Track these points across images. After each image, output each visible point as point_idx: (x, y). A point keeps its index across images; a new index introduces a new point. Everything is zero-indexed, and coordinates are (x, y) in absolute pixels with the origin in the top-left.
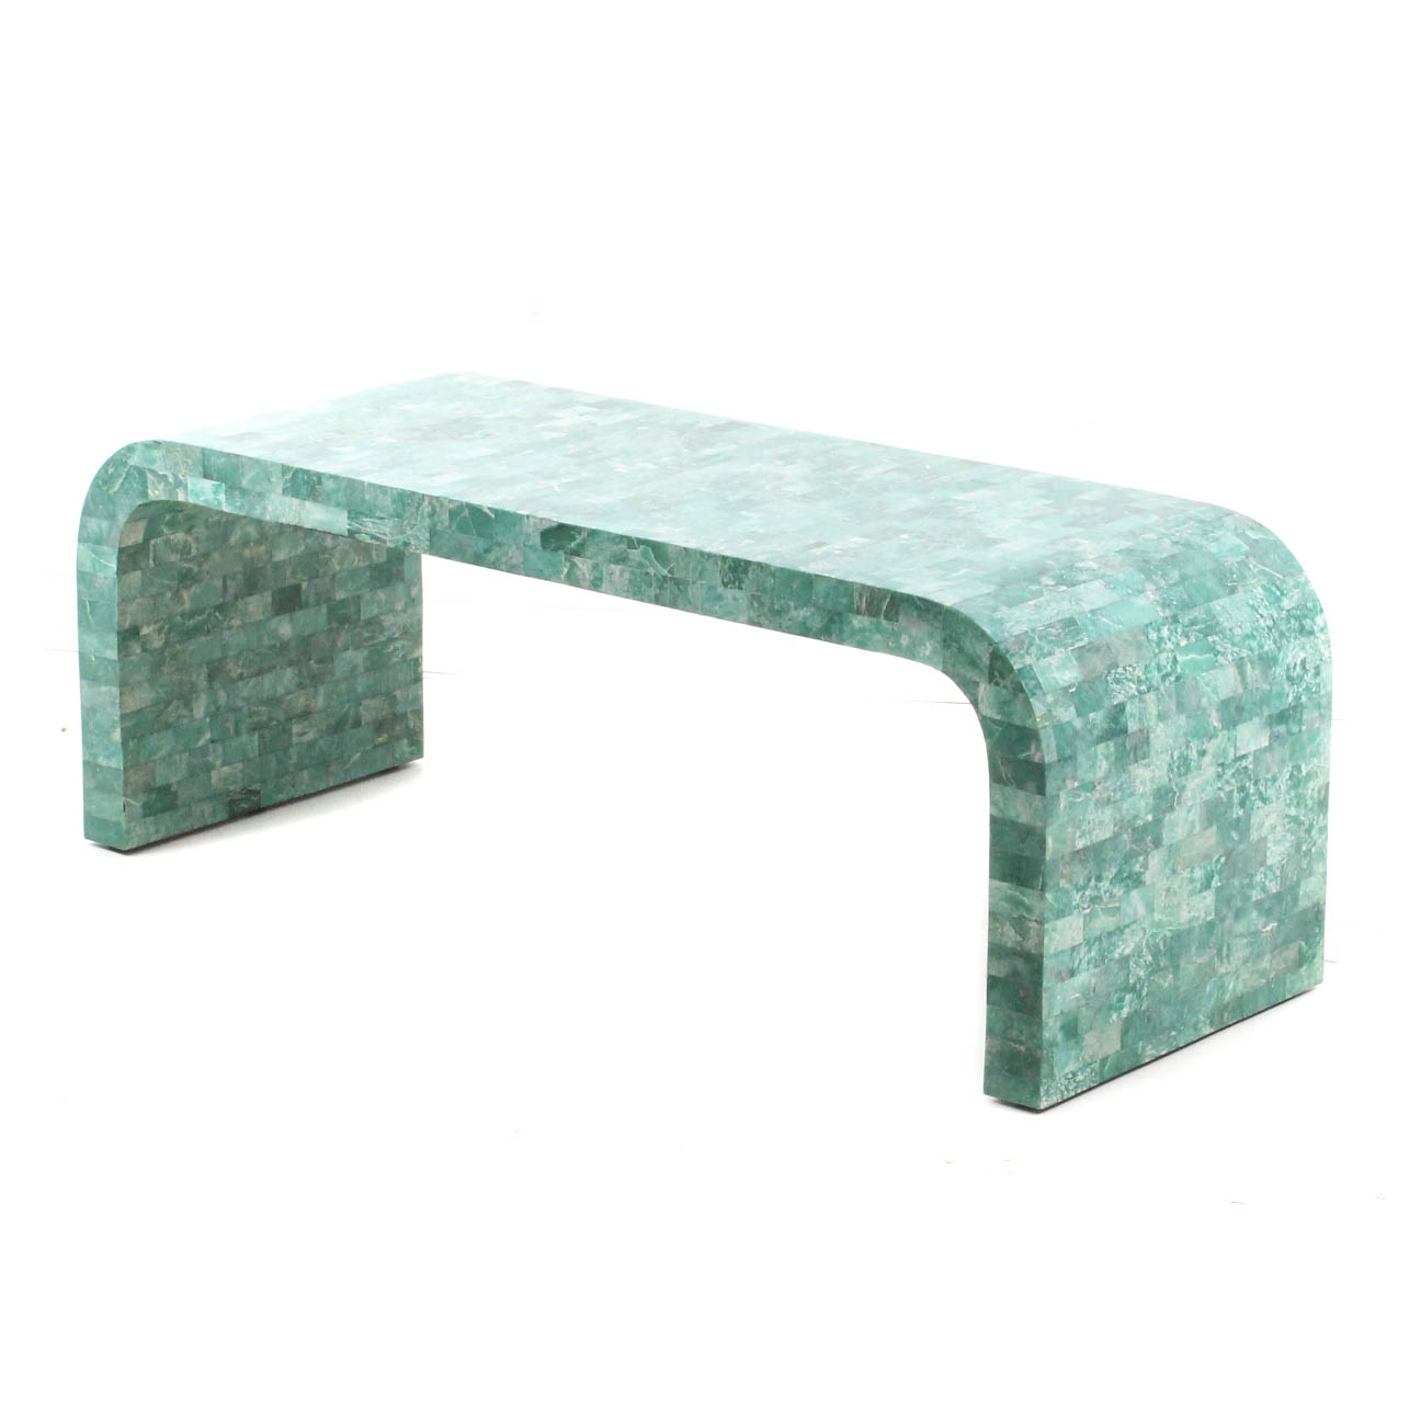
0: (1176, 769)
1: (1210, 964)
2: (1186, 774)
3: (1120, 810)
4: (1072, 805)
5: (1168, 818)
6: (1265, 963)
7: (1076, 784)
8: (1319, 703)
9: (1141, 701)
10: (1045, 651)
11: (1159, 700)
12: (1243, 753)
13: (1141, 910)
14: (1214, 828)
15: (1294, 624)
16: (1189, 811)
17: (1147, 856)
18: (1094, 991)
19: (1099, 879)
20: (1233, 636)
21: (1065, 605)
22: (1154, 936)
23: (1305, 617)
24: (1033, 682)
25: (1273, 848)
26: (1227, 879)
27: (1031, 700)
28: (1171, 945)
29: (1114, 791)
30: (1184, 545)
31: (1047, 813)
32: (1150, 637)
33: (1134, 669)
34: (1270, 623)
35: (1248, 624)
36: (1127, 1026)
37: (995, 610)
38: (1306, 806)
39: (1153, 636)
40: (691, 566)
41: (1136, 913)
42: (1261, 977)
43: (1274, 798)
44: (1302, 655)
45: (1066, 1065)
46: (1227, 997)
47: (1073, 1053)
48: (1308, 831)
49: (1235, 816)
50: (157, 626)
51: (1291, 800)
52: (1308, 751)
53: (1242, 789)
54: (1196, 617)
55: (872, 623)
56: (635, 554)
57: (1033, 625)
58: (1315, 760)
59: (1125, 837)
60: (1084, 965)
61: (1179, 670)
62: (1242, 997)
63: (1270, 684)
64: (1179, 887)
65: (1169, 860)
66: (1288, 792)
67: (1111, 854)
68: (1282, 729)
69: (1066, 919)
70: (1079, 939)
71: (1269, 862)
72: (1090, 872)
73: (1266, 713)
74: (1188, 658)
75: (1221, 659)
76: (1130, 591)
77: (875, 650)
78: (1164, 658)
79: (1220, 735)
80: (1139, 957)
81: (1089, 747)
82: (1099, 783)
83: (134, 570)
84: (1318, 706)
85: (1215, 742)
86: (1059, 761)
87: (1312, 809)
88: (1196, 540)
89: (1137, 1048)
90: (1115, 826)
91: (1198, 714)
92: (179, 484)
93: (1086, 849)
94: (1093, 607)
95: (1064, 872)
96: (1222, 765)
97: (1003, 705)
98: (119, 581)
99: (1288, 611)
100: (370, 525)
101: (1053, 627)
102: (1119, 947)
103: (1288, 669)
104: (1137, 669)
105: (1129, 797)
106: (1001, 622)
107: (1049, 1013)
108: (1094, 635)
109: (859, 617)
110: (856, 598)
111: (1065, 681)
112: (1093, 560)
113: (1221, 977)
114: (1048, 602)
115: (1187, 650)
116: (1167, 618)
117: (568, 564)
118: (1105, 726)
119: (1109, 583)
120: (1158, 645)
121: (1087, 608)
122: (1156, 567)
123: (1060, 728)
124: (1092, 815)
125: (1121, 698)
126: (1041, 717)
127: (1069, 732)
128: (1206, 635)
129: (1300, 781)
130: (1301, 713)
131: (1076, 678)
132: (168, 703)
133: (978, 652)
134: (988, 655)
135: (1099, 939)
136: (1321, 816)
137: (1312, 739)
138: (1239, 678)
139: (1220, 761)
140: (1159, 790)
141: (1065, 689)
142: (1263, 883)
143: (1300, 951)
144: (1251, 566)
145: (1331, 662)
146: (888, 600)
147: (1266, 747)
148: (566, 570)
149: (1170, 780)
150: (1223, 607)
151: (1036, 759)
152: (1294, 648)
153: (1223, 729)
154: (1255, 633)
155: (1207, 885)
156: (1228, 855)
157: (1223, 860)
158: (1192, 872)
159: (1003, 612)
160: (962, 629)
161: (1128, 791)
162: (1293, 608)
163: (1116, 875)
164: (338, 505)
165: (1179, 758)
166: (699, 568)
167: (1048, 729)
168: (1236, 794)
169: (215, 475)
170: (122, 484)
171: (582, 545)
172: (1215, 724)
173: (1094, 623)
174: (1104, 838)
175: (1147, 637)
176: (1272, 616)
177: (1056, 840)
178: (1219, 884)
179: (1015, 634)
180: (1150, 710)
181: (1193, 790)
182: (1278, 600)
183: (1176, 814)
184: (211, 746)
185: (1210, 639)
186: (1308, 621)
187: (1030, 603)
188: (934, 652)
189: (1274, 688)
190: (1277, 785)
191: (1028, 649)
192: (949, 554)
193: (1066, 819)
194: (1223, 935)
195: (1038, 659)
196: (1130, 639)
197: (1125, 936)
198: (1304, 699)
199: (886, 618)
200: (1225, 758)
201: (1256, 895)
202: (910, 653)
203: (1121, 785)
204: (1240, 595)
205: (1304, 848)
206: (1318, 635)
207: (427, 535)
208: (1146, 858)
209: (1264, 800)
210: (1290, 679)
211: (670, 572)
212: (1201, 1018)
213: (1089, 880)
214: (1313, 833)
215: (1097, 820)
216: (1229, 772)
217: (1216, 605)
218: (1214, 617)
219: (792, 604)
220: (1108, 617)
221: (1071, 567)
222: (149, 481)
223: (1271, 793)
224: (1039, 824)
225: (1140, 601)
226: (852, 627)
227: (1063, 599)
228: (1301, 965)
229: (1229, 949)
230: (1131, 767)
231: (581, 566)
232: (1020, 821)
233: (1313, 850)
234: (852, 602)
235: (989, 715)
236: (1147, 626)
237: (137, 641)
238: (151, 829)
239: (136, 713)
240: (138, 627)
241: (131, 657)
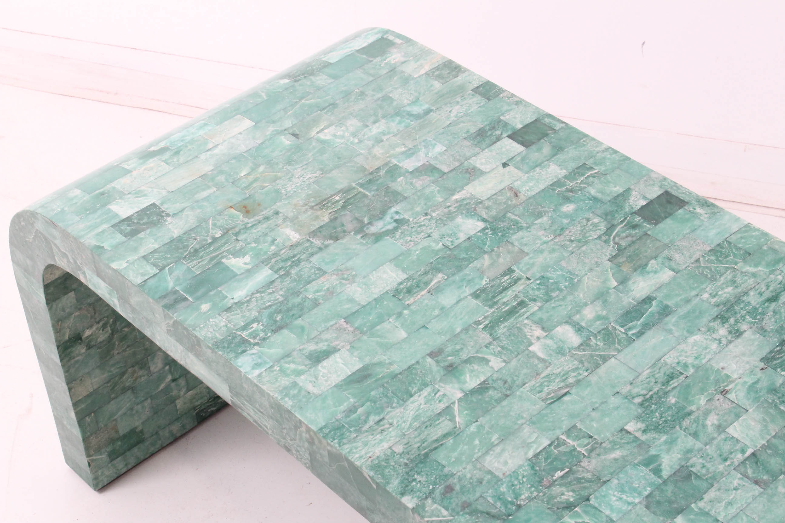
50: (101, 324)
83: (66, 293)
92: (79, 268)
98: (50, 309)
132: (123, 374)
164: (218, 374)
169: (107, 281)
170: (34, 239)
184: (173, 384)
207: (308, 456)
222: (54, 251)
237: (80, 344)
238: (120, 464)
239: (89, 396)
240: (79, 334)
241: (77, 359)
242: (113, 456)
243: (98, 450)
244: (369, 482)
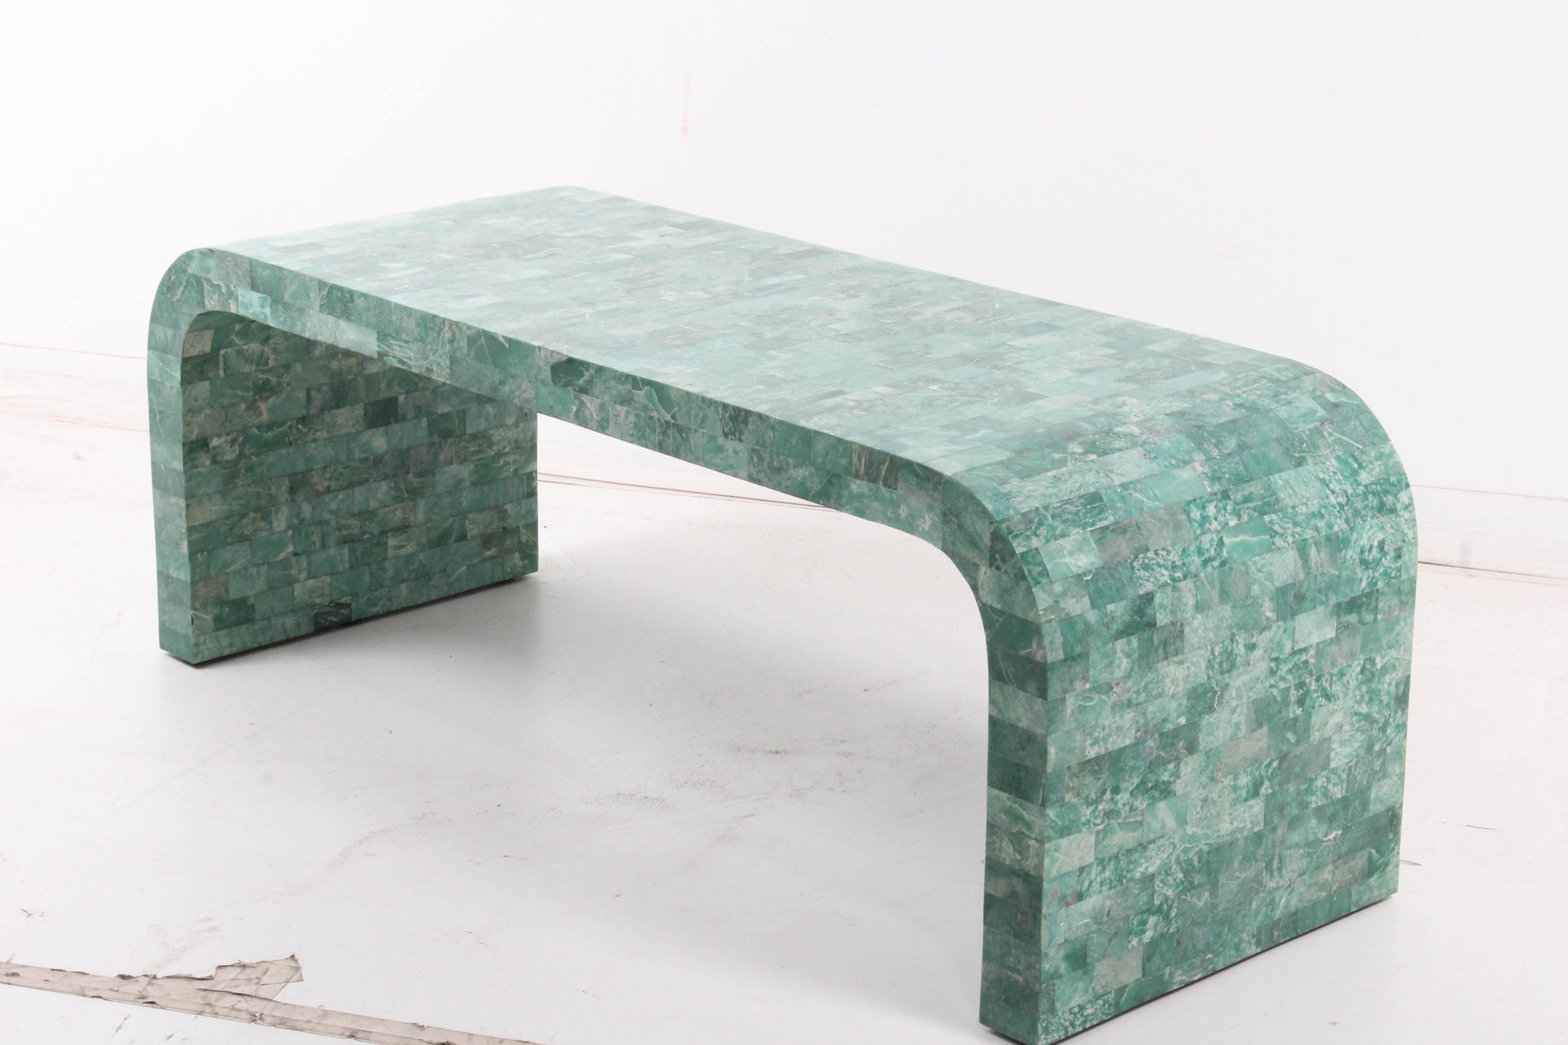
0: (1217, 666)
1: (1257, 880)
2: (1229, 671)
3: (1144, 714)
4: (1081, 709)
5: (1206, 720)
6: (1326, 875)
7: (1087, 686)
8: (1399, 589)
9: (1175, 589)
10: (1058, 532)
11: (1197, 588)
12: (1303, 646)
13: (1170, 823)
14: (1265, 730)
15: (1373, 501)
16: (1233, 712)
17: (1179, 763)
18: (1108, 915)
19: (1116, 790)
20: (1296, 514)
21: (1091, 478)
22: (1185, 851)
23: (1386, 492)
24: (1039, 569)
25: (1339, 750)
26: (1280, 785)
27: (1034, 590)
28: (1208, 862)
29: (1138, 692)
30: (1249, 409)
31: (1051, 718)
32: (1192, 515)
33: (1169, 552)
34: (1342, 500)
35: (1315, 502)
36: (1150, 951)
37: (1004, 481)
38: (1381, 701)
39: (1196, 514)
40: (693, 413)
41: (1163, 827)
42: (1319, 890)
43: (1341, 695)
44: (1380, 536)
45: (1071, 998)
46: (1278, 914)
47: (1081, 985)
48: (1383, 729)
49: (1291, 716)
50: (230, 438)
51: (1362, 696)
52: (1384, 642)
53: (1301, 685)
54: (1251, 493)
55: (871, 489)
56: (640, 395)
57: (1048, 500)
58: (1393, 652)
59: (1150, 743)
60: (1095, 887)
61: (1225, 554)
62: (1297, 912)
63: (1339, 569)
64: (1219, 797)
65: (1207, 767)
66: (1358, 687)
67: (1132, 763)
68: (1353, 618)
69: (1072, 837)
70: (1090, 858)
71: (1333, 765)
72: (1105, 783)
73: (1333, 601)
74: (1237, 540)
75: (1278, 541)
76: (1173, 462)
77: (873, 519)
78: (1207, 541)
79: (1274, 628)
80: (1168, 875)
81: (1105, 644)
82: (1117, 684)
83: (201, 380)
84: (1399, 592)
85: (1267, 634)
86: (1065, 660)
87: (1388, 705)
88: (1265, 402)
89: (1163, 975)
90: (1138, 731)
91: (1248, 603)
92: (231, 295)
93: (1098, 758)
94: (1125, 480)
95: (1071, 785)
96: (1276, 659)
97: (1004, 593)
98: (184, 392)
99: (1366, 486)
100: (397, 348)
101: (1071, 504)
102: (1141, 865)
103: (1362, 552)
104: (1173, 553)
105: (1156, 698)
106: (1008, 496)
107: (1050, 942)
108: (1121, 513)
109: (858, 482)
110: (855, 460)
111: (1079, 567)
112: (1137, 424)
113: (1270, 892)
114: (1070, 474)
115: (1237, 530)
116: (1215, 494)
117: (577, 402)
118: (1127, 618)
119: (1150, 452)
120: (1201, 525)
121: (1117, 480)
122: (1211, 434)
123: (1068, 622)
124: (1107, 719)
125: (1149, 587)
126: (1045, 610)
127: (1080, 627)
128: (1263, 514)
129: (1373, 675)
130: (1377, 599)
131: (1092, 564)
132: (244, 516)
133: (979, 530)
134: (989, 535)
135: (1116, 857)
136: (1400, 713)
137: (1389, 629)
138: (1300, 563)
139: (1274, 655)
140: (1194, 690)
141: (1079, 577)
142: (1326, 789)
143: (1370, 859)
144: (1326, 434)
145: (1416, 544)
146: (887, 464)
147: (1331, 639)
148: (575, 409)
149: (1209, 677)
150: (1287, 482)
151: (1038, 657)
152: (1371, 527)
153: (1278, 620)
154: (1323, 511)
155: (1255, 793)
156: (1282, 759)
157: (1275, 764)
158: (1235, 778)
159: (1014, 484)
160: (963, 504)
161: (1154, 692)
162: (1373, 483)
163: (1138, 786)
164: (368, 326)
165: (1221, 653)
166: (701, 415)
167: (1053, 623)
168: (1293, 691)
169: (261, 289)
170: (183, 292)
171: (590, 382)
172: (1269, 614)
173: (1123, 499)
174: (1122, 745)
175: (1189, 516)
176: (1346, 492)
177: (1061, 749)
178: (1270, 791)
179: (1024, 511)
180: (1185, 600)
181: (1238, 689)
182: (1355, 473)
183: (1215, 715)
184: (294, 560)
185: (1267, 518)
186: (1390, 498)
187: (1050, 474)
188: (934, 526)
189: (1344, 574)
190: (1345, 679)
191: (1037, 528)
192: (974, 411)
193: (1074, 725)
194: (1274, 846)
195: (1048, 541)
196: (1166, 517)
197: (1148, 853)
198: (1380, 585)
199: (885, 485)
200: (1280, 651)
201: (1315, 801)
202: (908, 526)
203: (1146, 686)
204: (1309, 467)
205: (1377, 748)
206: (1401, 513)
207: (448, 362)
208: (1177, 766)
209: (1329, 697)
210: (1364, 563)
211: (673, 417)
212: (1245, 936)
213: (1104, 792)
214: (1389, 731)
215: (1114, 726)
216: (1284, 668)
217: (1278, 479)
218: (1274, 493)
219: (791, 461)
220: (1140, 491)
221: (1108, 432)
222: (206, 291)
223: (1337, 688)
224: (1040, 731)
225: (1185, 474)
226: (850, 492)
227: (1090, 470)
228: (1370, 874)
229: (1281, 862)
230: (1159, 665)
231: (588, 405)
232: (1021, 725)
233: (1389, 749)
234: (850, 463)
235: (989, 603)
236: (1190, 502)
237: (206, 452)
238: (224, 642)
239: (205, 525)
240: (207, 439)
241: (199, 469)
242: (220, 623)
243: (205, 606)
244: (502, 344)
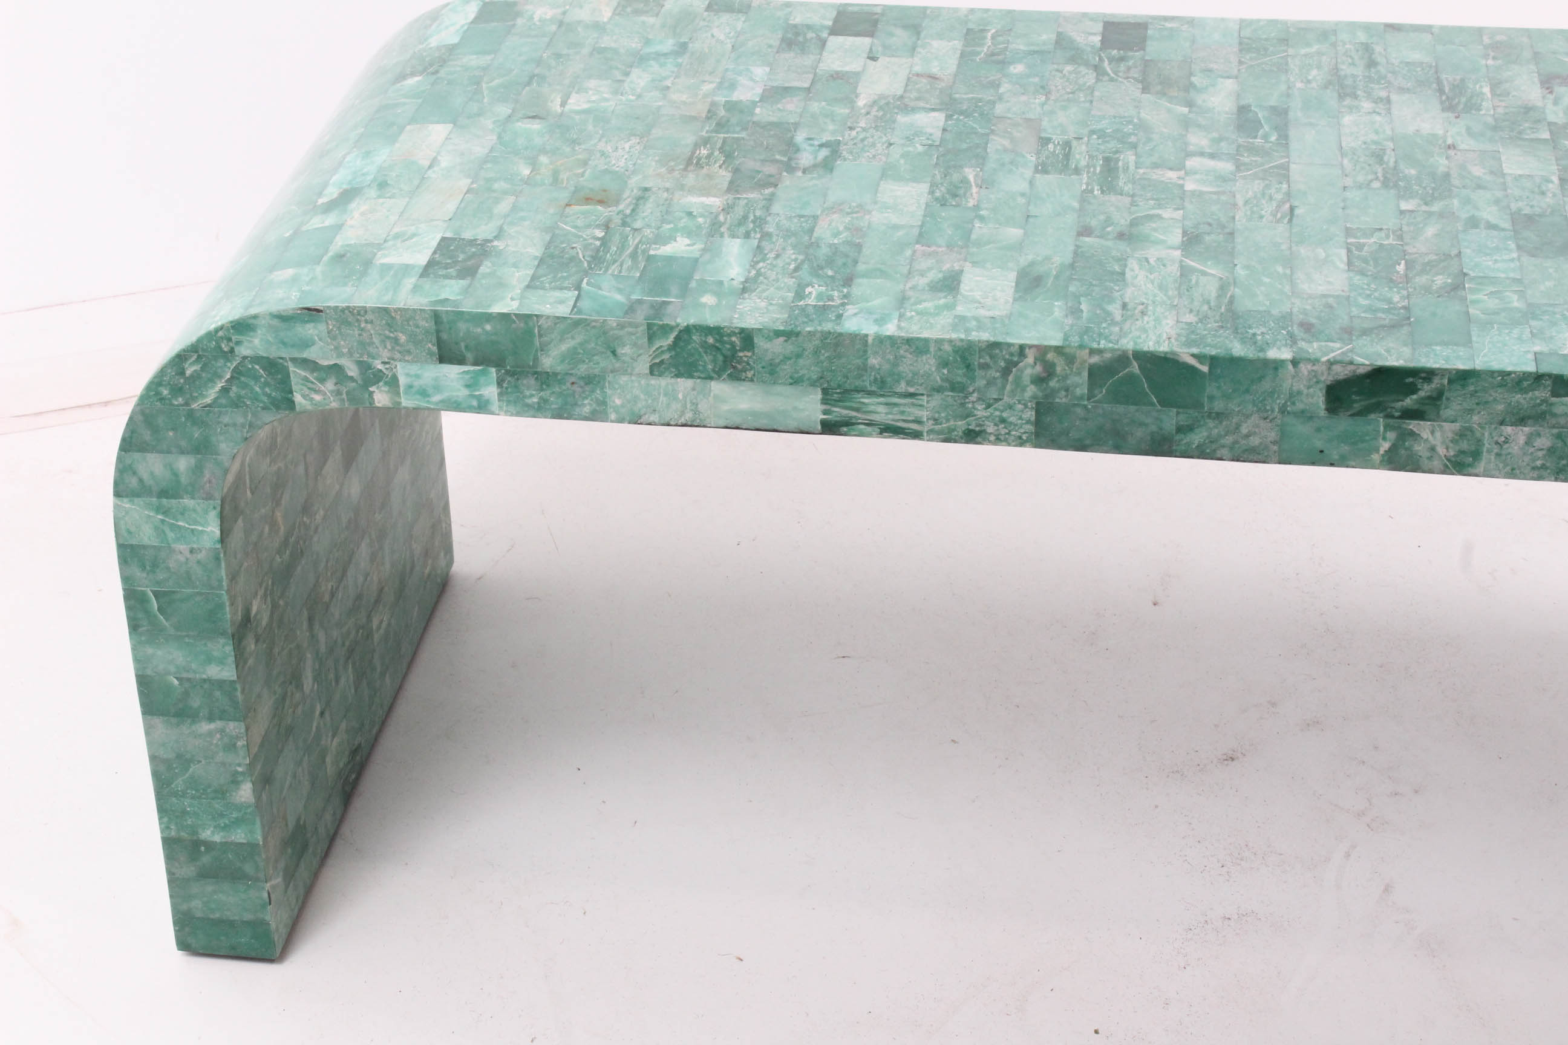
50: (263, 590)
83: (237, 521)
92: (371, 377)
98: (225, 551)
100: (882, 409)
117: (1392, 435)
132: (284, 698)
148: (1385, 446)
164: (796, 382)
169: (469, 356)
170: (225, 390)
184: (322, 723)
207: (1030, 415)
222: (294, 380)
231: (1425, 435)
237: (250, 631)
238: (293, 901)
239: (262, 745)
240: (248, 610)
241: (247, 664)
242: (288, 877)
244: (1192, 368)
